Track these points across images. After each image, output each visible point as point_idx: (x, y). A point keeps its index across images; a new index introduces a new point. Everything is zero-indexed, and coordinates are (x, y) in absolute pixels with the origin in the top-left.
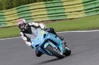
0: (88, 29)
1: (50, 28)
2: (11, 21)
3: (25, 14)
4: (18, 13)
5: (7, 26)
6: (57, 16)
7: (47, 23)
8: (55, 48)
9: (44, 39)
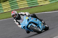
0: (52, 11)
1: (33, 14)
2: (6, 9)
3: (14, 4)
4: (10, 4)
5: (4, 12)
6: (33, 4)
7: (28, 8)
8: (35, 27)
9: (28, 22)
